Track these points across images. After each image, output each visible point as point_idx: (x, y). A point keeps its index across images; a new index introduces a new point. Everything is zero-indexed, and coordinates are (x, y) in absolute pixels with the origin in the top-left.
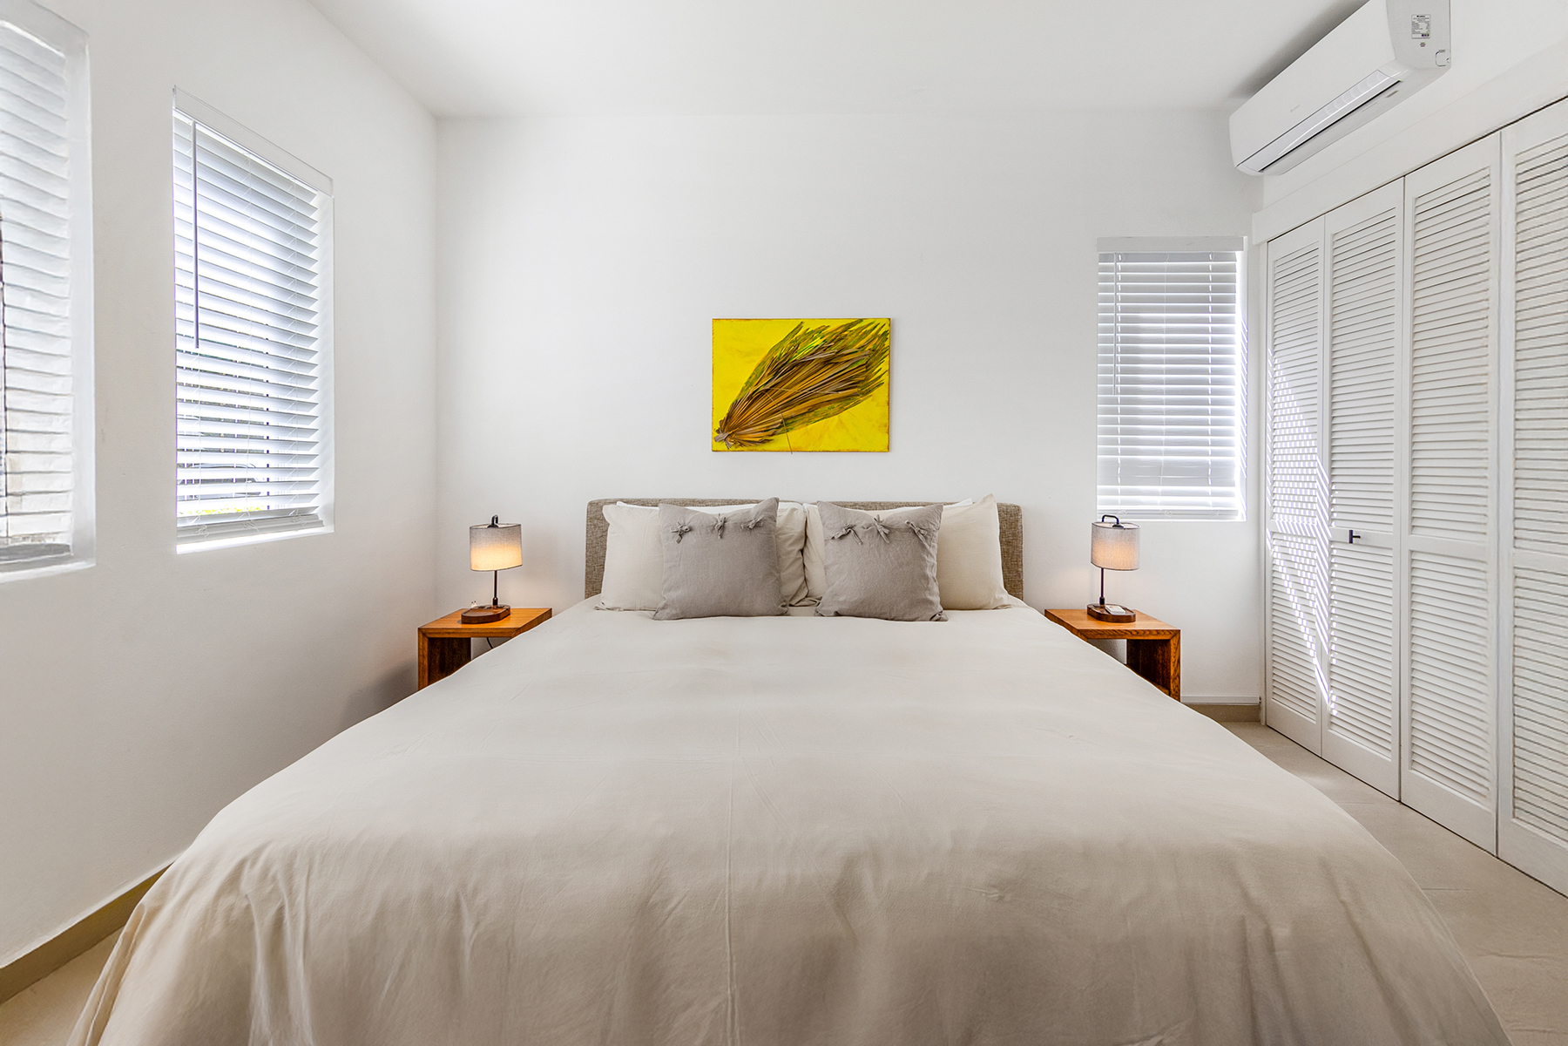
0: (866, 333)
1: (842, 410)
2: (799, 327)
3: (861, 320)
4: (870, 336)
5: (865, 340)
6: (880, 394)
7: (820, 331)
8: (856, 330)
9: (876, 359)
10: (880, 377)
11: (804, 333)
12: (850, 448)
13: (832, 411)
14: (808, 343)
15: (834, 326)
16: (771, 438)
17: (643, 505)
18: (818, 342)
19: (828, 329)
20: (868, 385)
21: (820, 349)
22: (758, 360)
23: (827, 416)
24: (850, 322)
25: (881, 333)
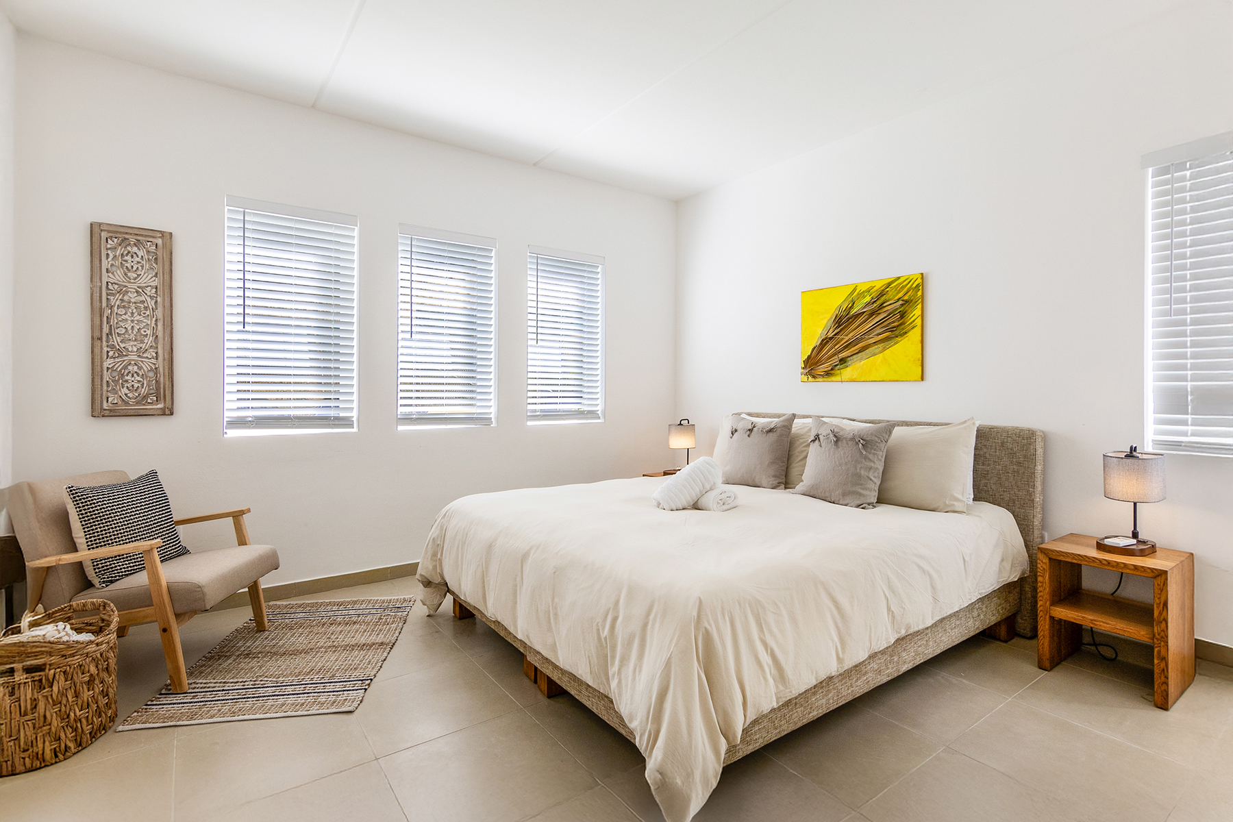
0: (903, 287)
1: (884, 349)
2: (855, 290)
3: (899, 278)
4: (906, 289)
5: (902, 293)
6: (915, 335)
7: (868, 291)
8: (895, 286)
9: (910, 307)
10: (914, 321)
11: (858, 294)
12: (892, 378)
13: (877, 351)
14: (860, 300)
15: (879, 285)
16: (831, 372)
17: (757, 417)
18: (868, 299)
19: (875, 289)
20: (903, 329)
21: (867, 304)
22: (828, 316)
23: (875, 354)
24: (890, 280)
25: (914, 285)
